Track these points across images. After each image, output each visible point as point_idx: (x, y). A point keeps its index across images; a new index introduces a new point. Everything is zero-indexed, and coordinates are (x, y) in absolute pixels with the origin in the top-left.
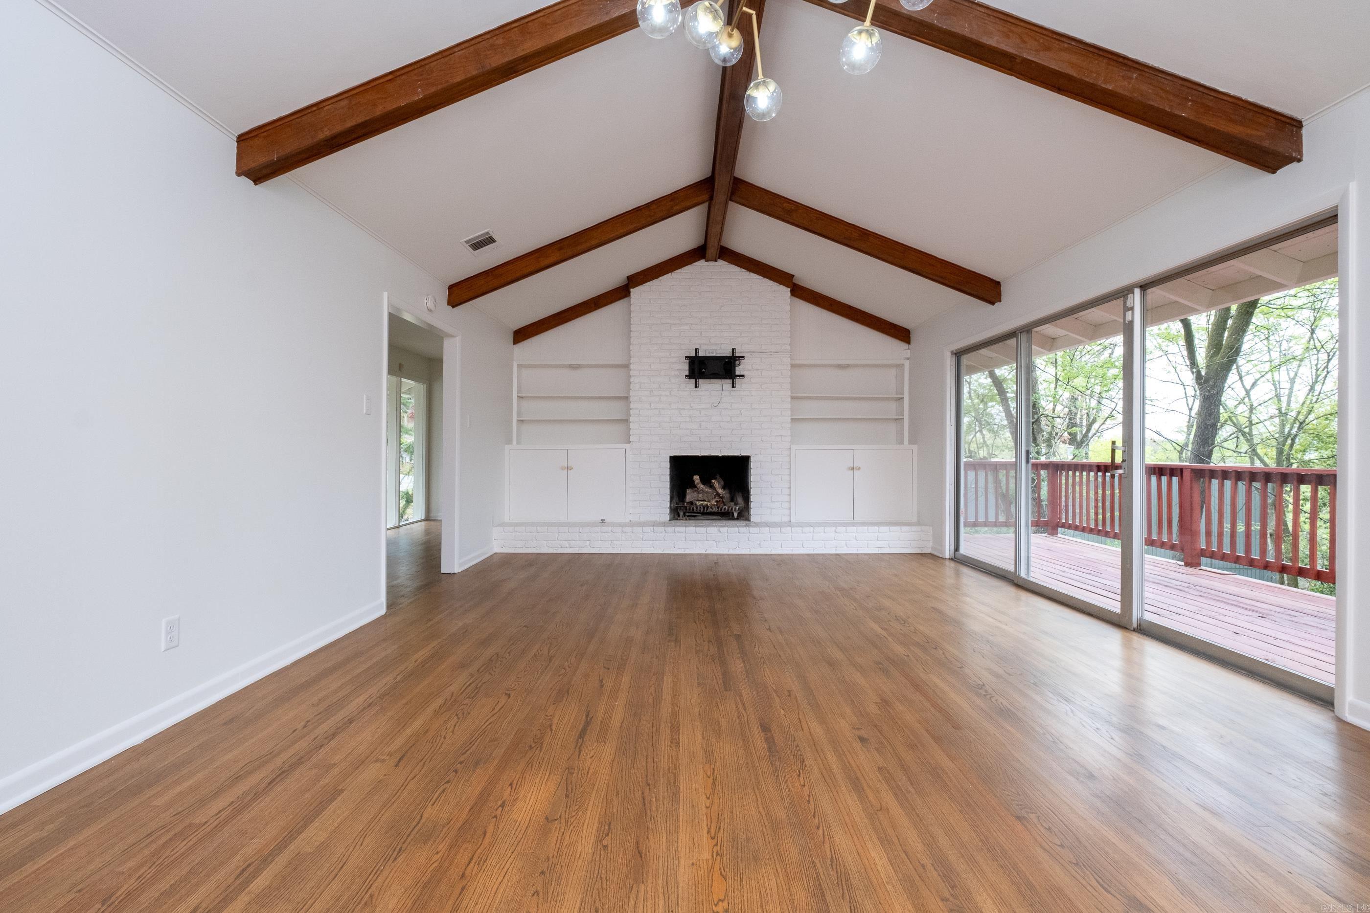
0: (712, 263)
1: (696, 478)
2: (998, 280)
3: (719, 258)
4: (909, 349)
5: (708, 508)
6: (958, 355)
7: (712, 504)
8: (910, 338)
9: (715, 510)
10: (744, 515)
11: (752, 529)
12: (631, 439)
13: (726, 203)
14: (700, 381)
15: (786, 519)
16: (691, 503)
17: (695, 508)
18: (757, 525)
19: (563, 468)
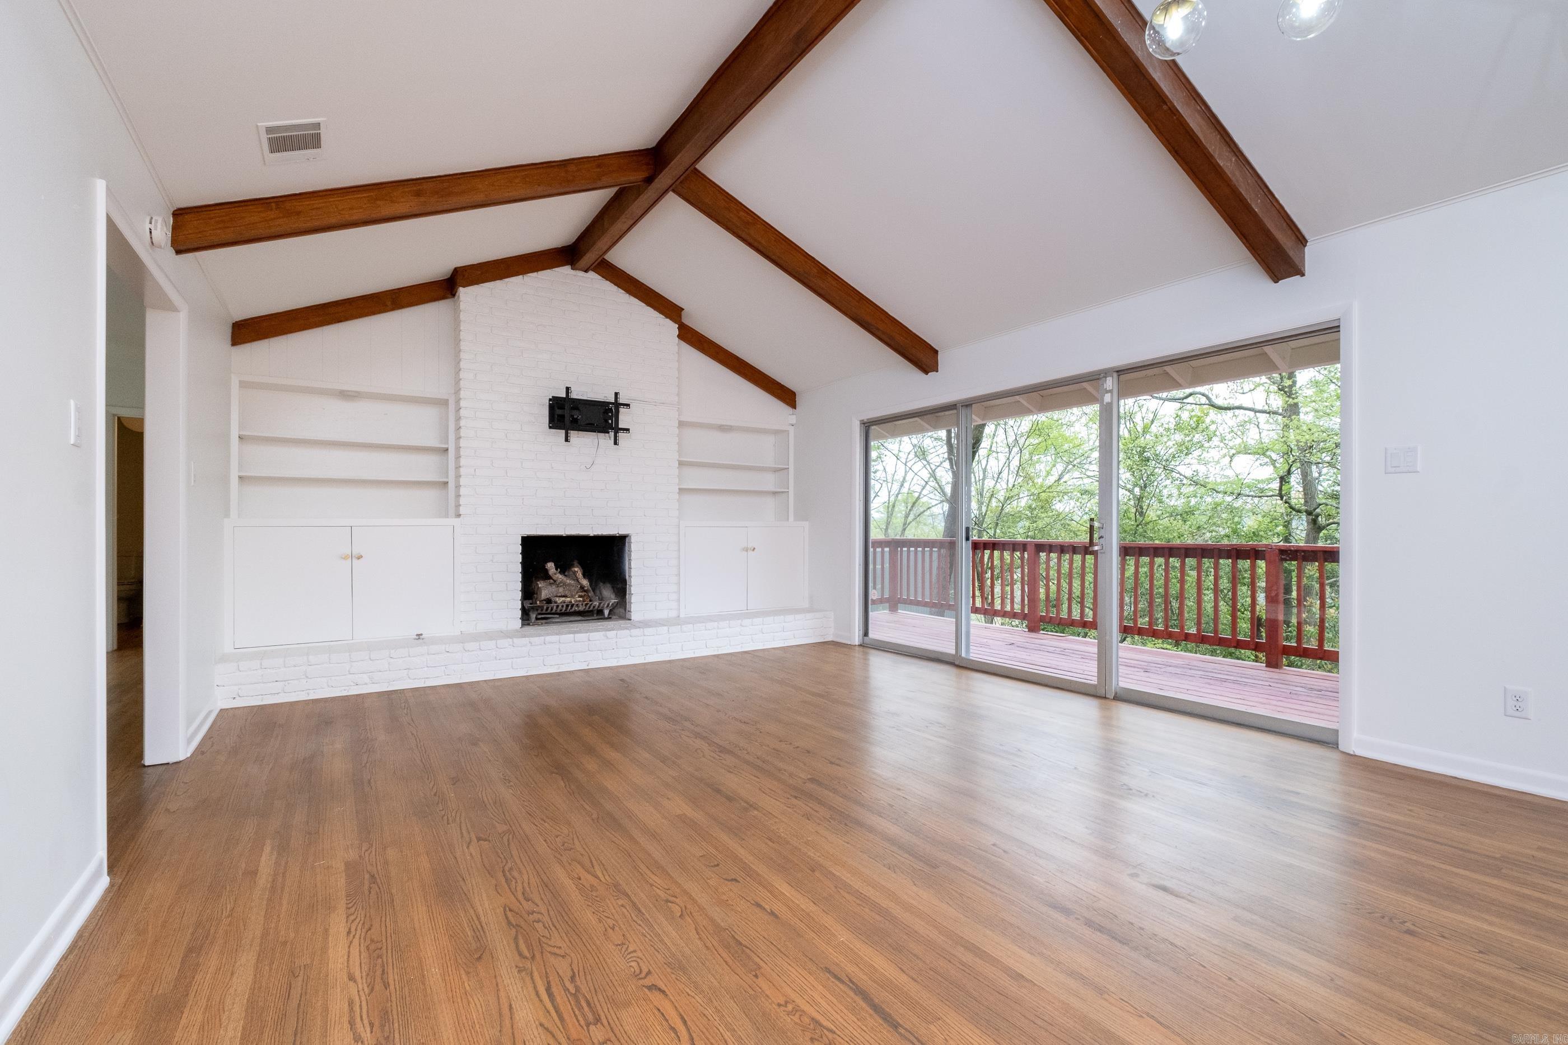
0: (581, 274)
1: (550, 566)
2: (937, 349)
4: (793, 414)
5: (572, 606)
6: (867, 426)
7: (576, 601)
8: (795, 401)
9: (581, 608)
10: (620, 610)
11: (635, 632)
12: (462, 510)
13: (666, 192)
14: (573, 434)
15: (673, 614)
16: (549, 601)
17: (555, 608)
18: (646, 624)
19: (345, 558)
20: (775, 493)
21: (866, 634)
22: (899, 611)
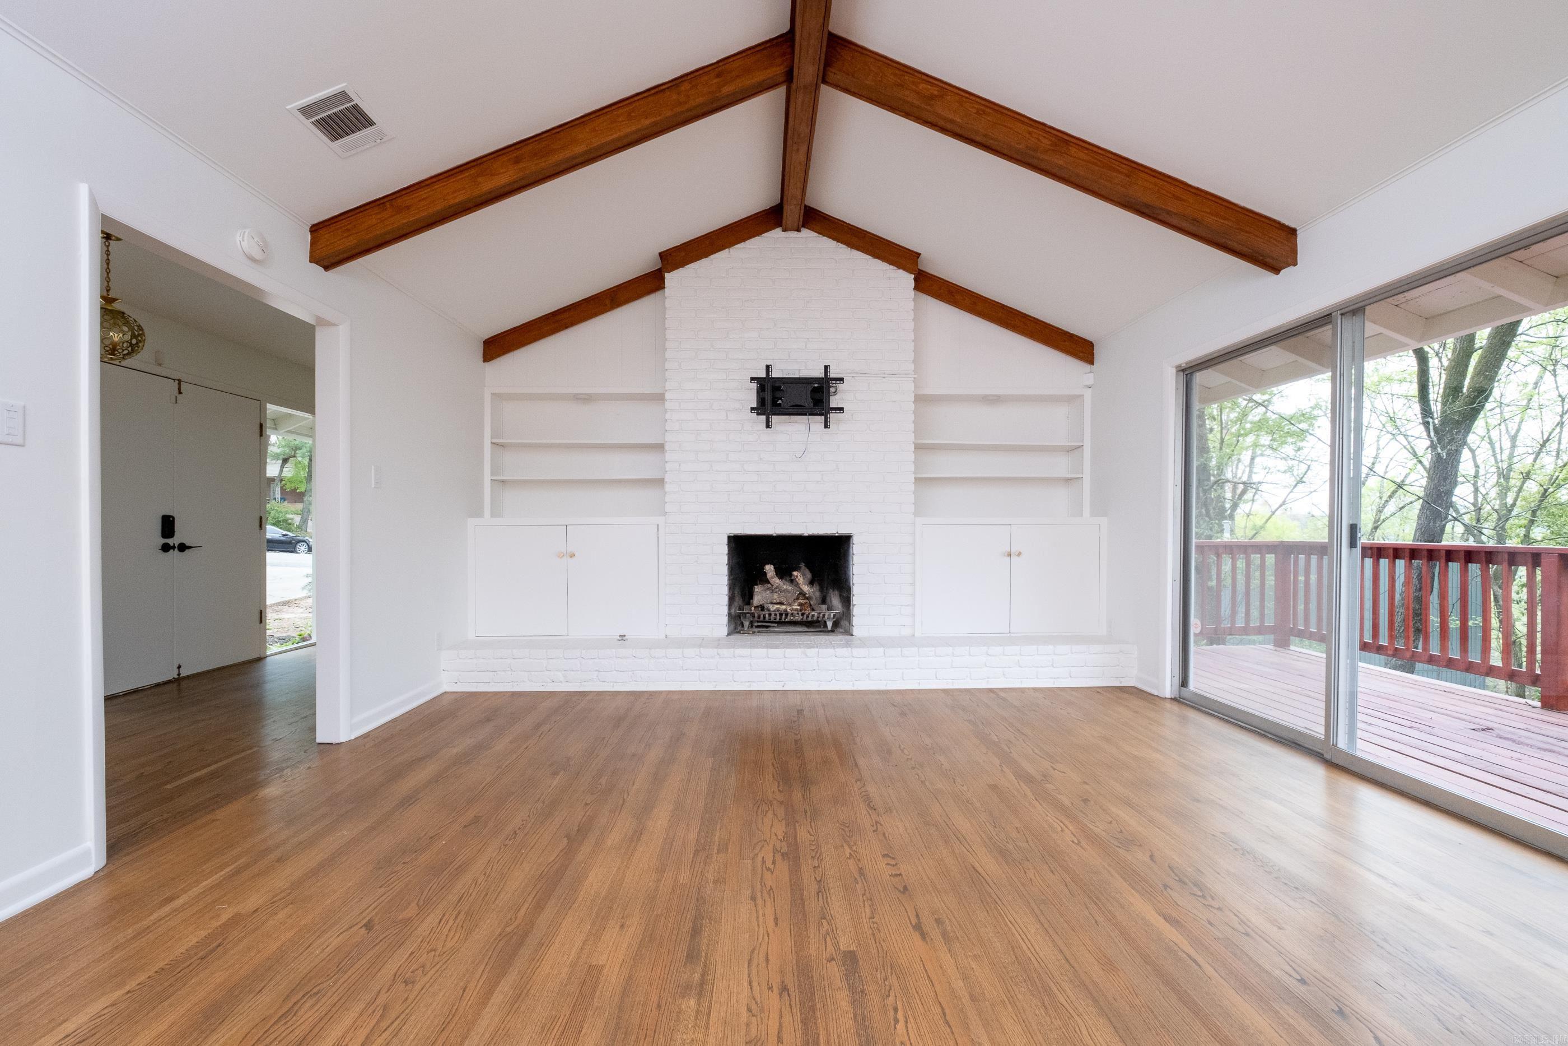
0: (793, 234)
1: (770, 569)
2: (1292, 225)
3: (804, 226)
4: (1090, 372)
5: (787, 615)
6: (1188, 372)
7: (792, 610)
8: (1093, 354)
9: (799, 618)
10: (842, 624)
11: (856, 651)
12: (668, 508)
13: (817, 87)
14: (774, 419)
15: (906, 632)
16: (762, 608)
17: (767, 616)
18: (864, 643)
19: (560, 556)
20: (1068, 480)
21: (1184, 683)
22: (1292, 647)
